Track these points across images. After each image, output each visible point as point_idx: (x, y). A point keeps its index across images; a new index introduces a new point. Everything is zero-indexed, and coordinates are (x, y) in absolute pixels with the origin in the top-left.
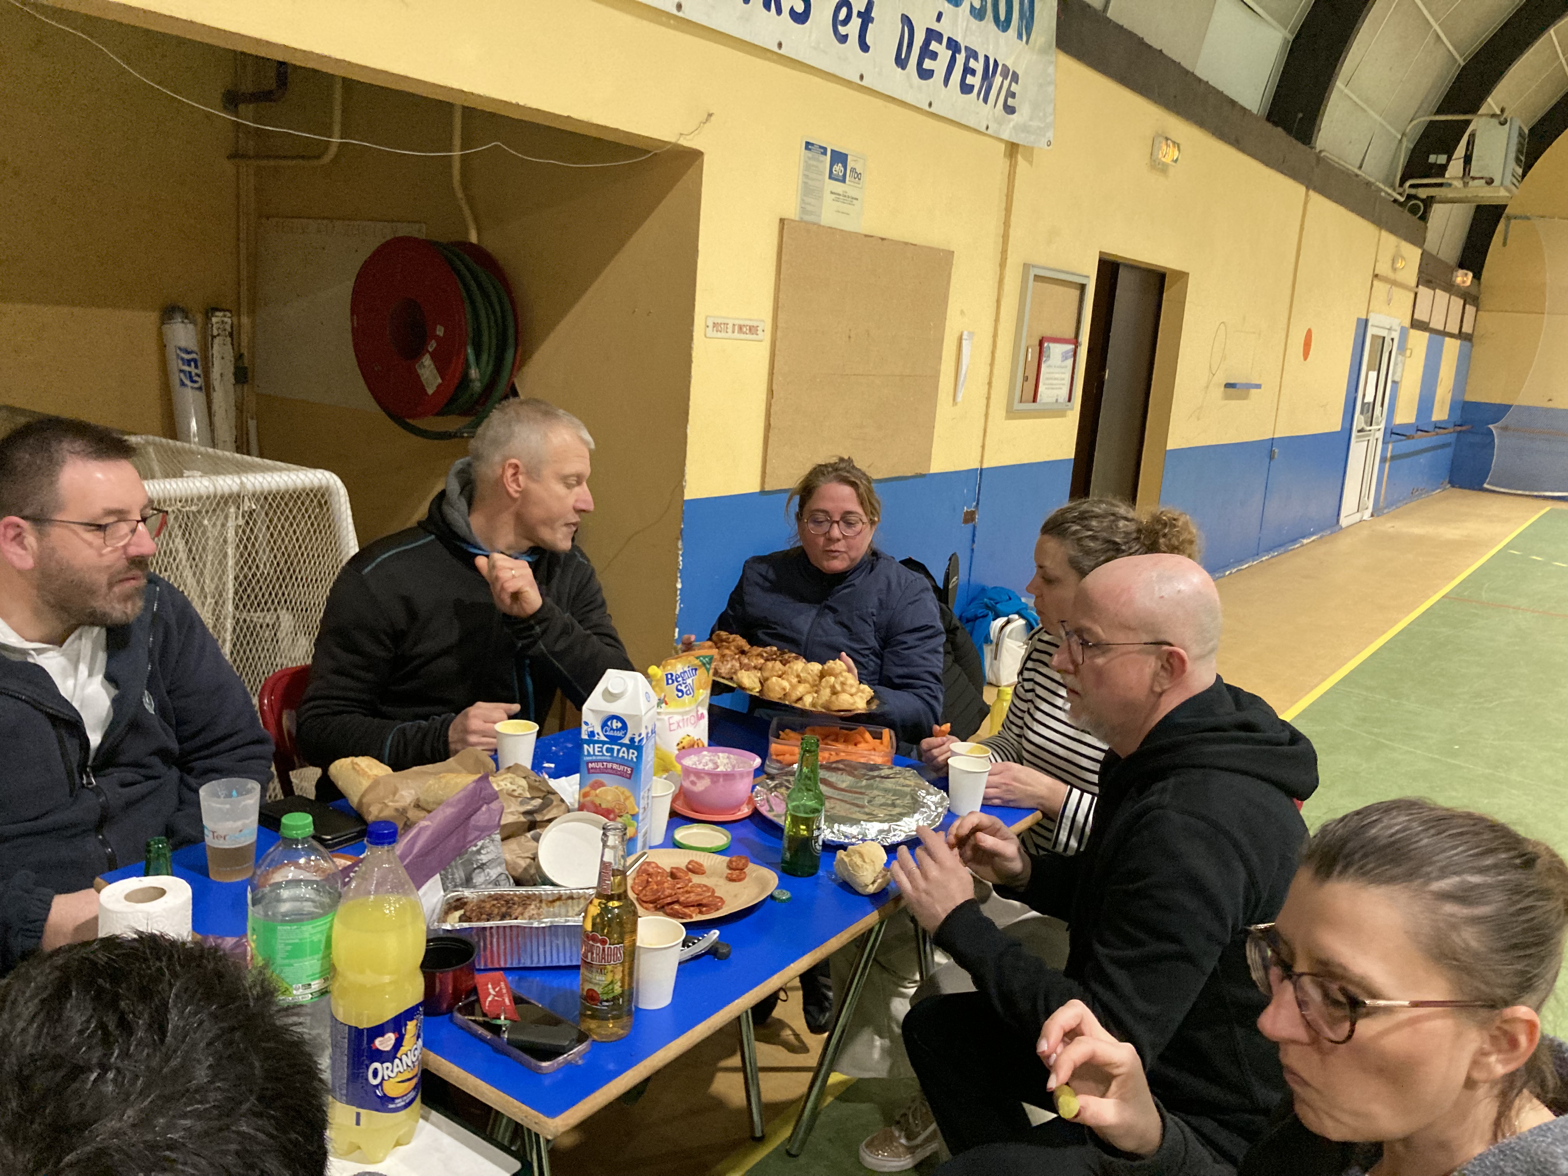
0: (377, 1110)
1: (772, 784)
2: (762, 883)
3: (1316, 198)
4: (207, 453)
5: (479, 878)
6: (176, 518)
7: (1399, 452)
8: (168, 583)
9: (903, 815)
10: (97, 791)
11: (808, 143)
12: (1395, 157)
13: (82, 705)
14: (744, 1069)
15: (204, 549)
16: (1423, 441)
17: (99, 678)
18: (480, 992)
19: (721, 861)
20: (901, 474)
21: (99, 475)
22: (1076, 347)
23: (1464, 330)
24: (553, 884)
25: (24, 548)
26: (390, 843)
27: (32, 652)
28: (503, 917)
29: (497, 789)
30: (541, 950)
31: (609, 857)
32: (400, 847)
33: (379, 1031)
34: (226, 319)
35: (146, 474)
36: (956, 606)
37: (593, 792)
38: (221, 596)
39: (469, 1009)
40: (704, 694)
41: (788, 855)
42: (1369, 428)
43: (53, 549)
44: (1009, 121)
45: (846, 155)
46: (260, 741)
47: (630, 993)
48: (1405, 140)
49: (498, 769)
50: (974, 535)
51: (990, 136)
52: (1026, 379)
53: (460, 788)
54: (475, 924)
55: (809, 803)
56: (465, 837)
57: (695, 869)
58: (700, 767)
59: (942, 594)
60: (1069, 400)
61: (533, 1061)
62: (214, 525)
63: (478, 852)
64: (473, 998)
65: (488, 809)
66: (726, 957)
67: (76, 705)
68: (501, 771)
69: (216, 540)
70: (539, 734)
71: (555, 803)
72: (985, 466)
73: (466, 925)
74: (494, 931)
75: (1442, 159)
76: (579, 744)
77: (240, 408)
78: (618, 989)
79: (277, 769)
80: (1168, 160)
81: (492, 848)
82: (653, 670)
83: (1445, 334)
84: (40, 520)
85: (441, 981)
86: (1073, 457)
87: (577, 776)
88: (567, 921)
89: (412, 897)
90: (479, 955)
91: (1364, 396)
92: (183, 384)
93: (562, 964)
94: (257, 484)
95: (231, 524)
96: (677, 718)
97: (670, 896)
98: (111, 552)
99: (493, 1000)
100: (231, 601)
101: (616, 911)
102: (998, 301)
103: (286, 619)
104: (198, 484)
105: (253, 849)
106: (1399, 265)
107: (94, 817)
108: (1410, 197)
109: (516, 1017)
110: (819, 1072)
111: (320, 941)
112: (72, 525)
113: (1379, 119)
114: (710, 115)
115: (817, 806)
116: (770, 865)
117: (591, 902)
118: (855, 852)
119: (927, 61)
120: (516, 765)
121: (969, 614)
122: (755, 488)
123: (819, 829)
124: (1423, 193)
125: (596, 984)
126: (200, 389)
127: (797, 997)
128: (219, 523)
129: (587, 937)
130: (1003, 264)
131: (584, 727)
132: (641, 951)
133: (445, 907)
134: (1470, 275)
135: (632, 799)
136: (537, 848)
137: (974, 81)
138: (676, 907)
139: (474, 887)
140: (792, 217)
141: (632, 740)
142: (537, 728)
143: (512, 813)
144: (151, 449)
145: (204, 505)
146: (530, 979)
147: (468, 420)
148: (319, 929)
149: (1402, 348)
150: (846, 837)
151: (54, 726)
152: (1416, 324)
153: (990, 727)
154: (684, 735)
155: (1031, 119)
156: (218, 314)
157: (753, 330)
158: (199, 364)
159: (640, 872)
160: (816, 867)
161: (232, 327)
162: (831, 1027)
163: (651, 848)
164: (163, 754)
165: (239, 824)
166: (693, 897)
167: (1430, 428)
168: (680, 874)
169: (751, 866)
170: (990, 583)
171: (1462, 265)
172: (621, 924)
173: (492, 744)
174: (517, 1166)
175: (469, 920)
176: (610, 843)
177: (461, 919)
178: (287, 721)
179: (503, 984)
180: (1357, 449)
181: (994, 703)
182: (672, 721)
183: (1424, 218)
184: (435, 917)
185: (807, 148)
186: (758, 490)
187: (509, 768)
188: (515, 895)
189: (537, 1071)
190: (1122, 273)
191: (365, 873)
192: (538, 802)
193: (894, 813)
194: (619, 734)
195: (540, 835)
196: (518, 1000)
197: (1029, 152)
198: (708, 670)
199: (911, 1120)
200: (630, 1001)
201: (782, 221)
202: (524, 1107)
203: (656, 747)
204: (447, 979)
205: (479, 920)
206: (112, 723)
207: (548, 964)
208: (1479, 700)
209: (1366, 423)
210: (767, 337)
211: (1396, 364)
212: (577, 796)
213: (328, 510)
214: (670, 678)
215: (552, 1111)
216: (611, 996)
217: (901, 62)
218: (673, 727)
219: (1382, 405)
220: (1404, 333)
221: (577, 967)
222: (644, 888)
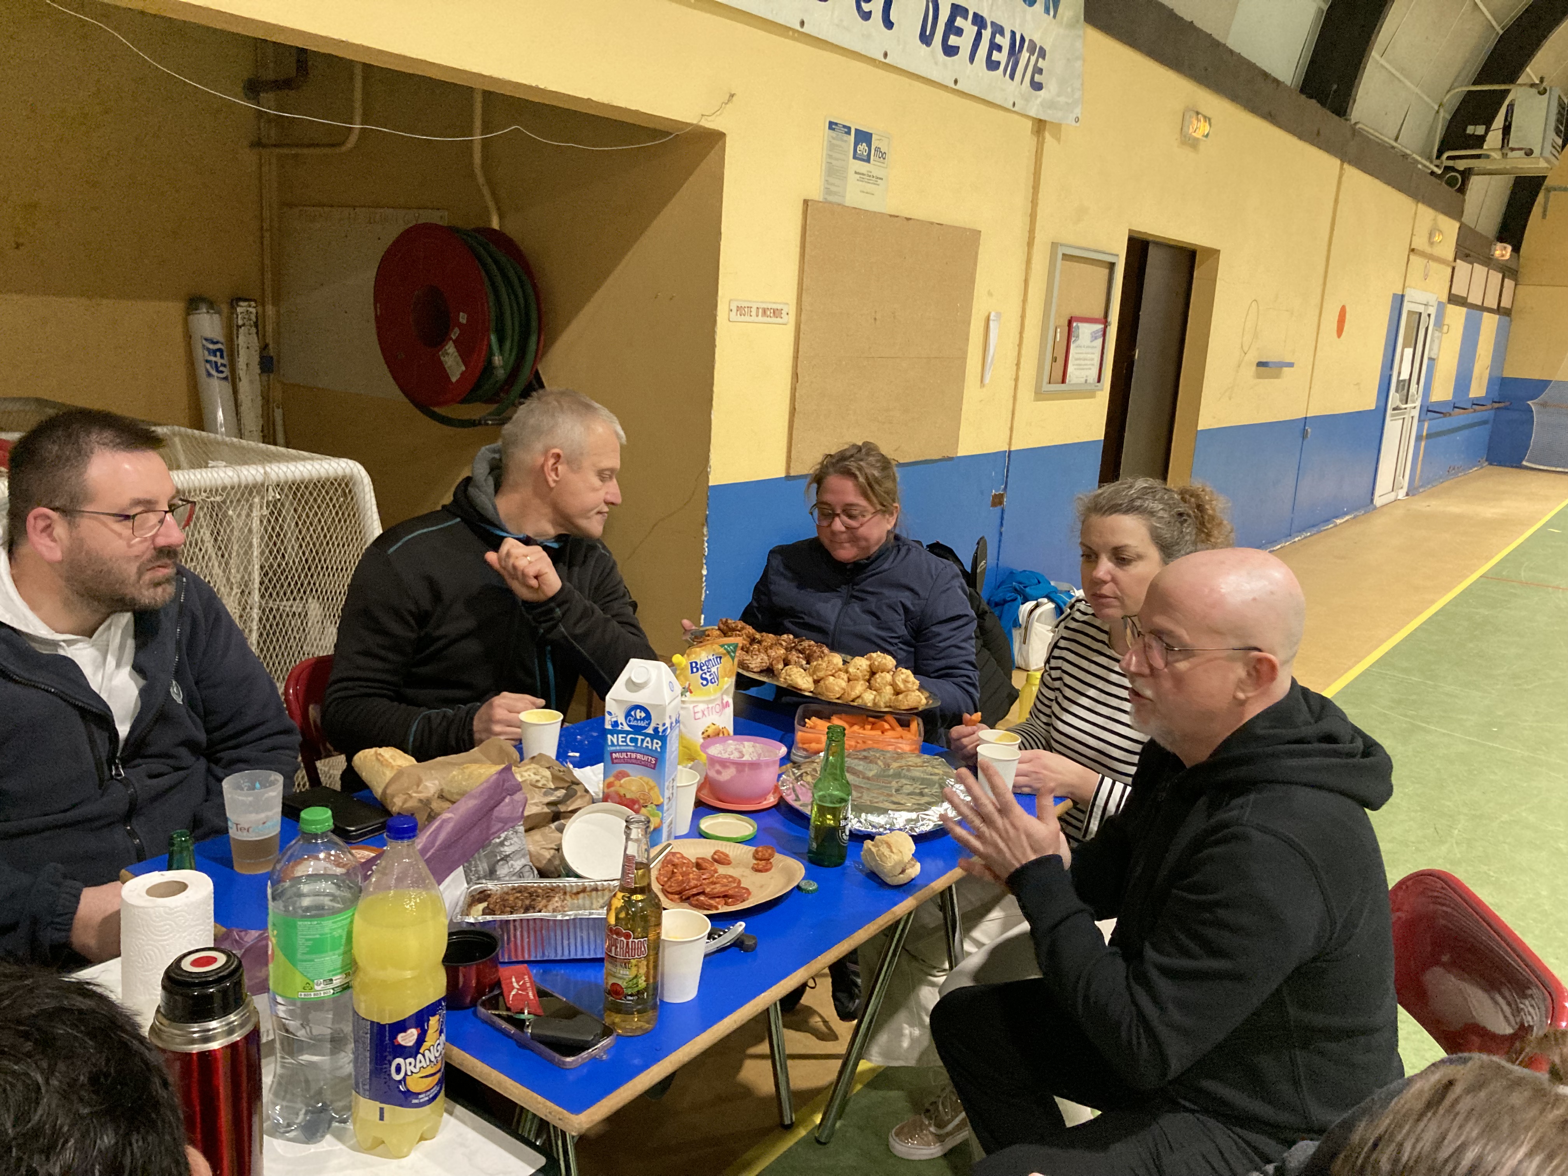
0: (401, 1106)
1: (798, 773)
2: (789, 873)
3: (1351, 171)
4: (232, 444)
5: (502, 870)
6: (201, 508)
7: (1433, 431)
8: (193, 574)
9: (931, 804)
10: (126, 782)
11: (831, 123)
12: (1432, 129)
13: (110, 695)
14: (772, 1056)
15: (229, 539)
16: (1459, 418)
17: (126, 670)
18: (504, 986)
19: (748, 851)
20: (928, 458)
21: (127, 466)
22: (1106, 327)
23: (1502, 305)
24: (578, 876)
25: (54, 540)
26: (410, 838)
27: (62, 644)
28: (526, 910)
29: (520, 779)
30: (566, 942)
31: (632, 850)
32: (421, 841)
33: (401, 1026)
34: (251, 309)
35: (174, 465)
36: (984, 591)
37: (617, 783)
38: (246, 586)
39: (493, 1003)
40: (729, 682)
41: (815, 845)
42: (1404, 406)
43: (82, 540)
44: (1036, 97)
45: (871, 134)
46: (287, 731)
47: (655, 987)
48: (1442, 110)
49: (522, 759)
50: (1002, 518)
51: (1015, 112)
52: (1055, 360)
53: (483, 778)
54: (498, 917)
55: (836, 793)
56: (488, 828)
57: (721, 859)
58: (726, 756)
59: (971, 578)
60: (1099, 381)
61: (557, 1056)
62: (239, 515)
63: (502, 844)
64: (496, 992)
65: (512, 801)
66: (753, 949)
67: (104, 696)
68: (526, 761)
69: (241, 530)
70: (563, 721)
71: (579, 794)
72: (1013, 449)
73: (489, 918)
74: (517, 924)
75: (1480, 130)
76: (604, 732)
77: (266, 400)
78: (642, 984)
79: (303, 760)
80: (1198, 135)
81: (515, 839)
82: (677, 658)
83: (1482, 308)
84: (69, 512)
85: (464, 976)
86: (1102, 437)
87: (601, 766)
88: (591, 914)
89: (433, 892)
90: (503, 947)
91: (1399, 373)
92: (209, 375)
93: (586, 956)
94: (282, 475)
95: (256, 514)
96: (701, 707)
97: (696, 887)
98: (141, 542)
99: (517, 994)
100: (257, 591)
101: (640, 904)
102: (1026, 282)
103: (314, 608)
104: (222, 475)
105: (278, 841)
106: (1437, 238)
107: (123, 807)
108: (1448, 169)
109: (540, 1011)
110: (848, 1061)
111: (341, 936)
112: (102, 517)
113: (1417, 90)
114: (732, 96)
115: (844, 796)
116: (796, 855)
117: (615, 895)
118: (882, 842)
119: (952, 37)
120: (540, 754)
121: (998, 597)
122: (780, 472)
123: (846, 819)
124: (1461, 165)
125: (620, 978)
126: (226, 378)
127: (826, 986)
128: (244, 513)
129: (611, 930)
130: (1030, 244)
131: (607, 717)
132: (666, 944)
133: (469, 900)
134: (1509, 248)
135: (656, 789)
136: (561, 839)
137: (1001, 57)
138: (702, 898)
139: (499, 879)
140: (816, 198)
141: (656, 730)
142: (562, 717)
143: (536, 804)
144: (177, 440)
145: (229, 494)
146: (555, 972)
147: (493, 407)
148: (340, 924)
149: (1439, 324)
150: (873, 826)
151: (83, 717)
152: (1455, 299)
153: (1019, 713)
154: (709, 724)
155: (1059, 95)
156: (241, 303)
157: (777, 313)
158: (225, 354)
159: (667, 862)
160: (843, 858)
161: (257, 317)
162: (860, 1013)
163: (676, 838)
164: (191, 745)
165: (263, 816)
166: (718, 889)
167: (1468, 405)
168: (705, 865)
169: (778, 856)
170: (1018, 567)
171: (1501, 239)
172: (645, 919)
173: (516, 733)
174: (542, 1161)
175: (493, 912)
176: (633, 835)
177: (484, 913)
178: (313, 712)
179: (526, 978)
180: (1393, 428)
181: (1023, 688)
182: (696, 710)
183: (1462, 190)
184: (458, 910)
185: (830, 128)
186: (782, 474)
187: (533, 758)
188: (539, 887)
189: (561, 1067)
190: (1152, 251)
191: (385, 868)
192: (561, 793)
193: (922, 802)
194: (643, 724)
195: (564, 825)
196: (541, 994)
197: (1057, 127)
198: (733, 658)
199: (941, 1108)
200: (655, 995)
201: (806, 202)
202: (549, 1104)
203: (681, 736)
204: (469, 974)
205: (502, 913)
206: (140, 713)
207: (573, 956)
208: (1519, 682)
209: (1401, 401)
210: (791, 319)
211: (1432, 341)
212: (601, 786)
213: (352, 499)
214: (695, 667)
215: (577, 1107)
216: (635, 990)
217: (926, 39)
218: (699, 715)
219: (1418, 383)
220: (1441, 307)
221: (601, 960)
222: (669, 879)
